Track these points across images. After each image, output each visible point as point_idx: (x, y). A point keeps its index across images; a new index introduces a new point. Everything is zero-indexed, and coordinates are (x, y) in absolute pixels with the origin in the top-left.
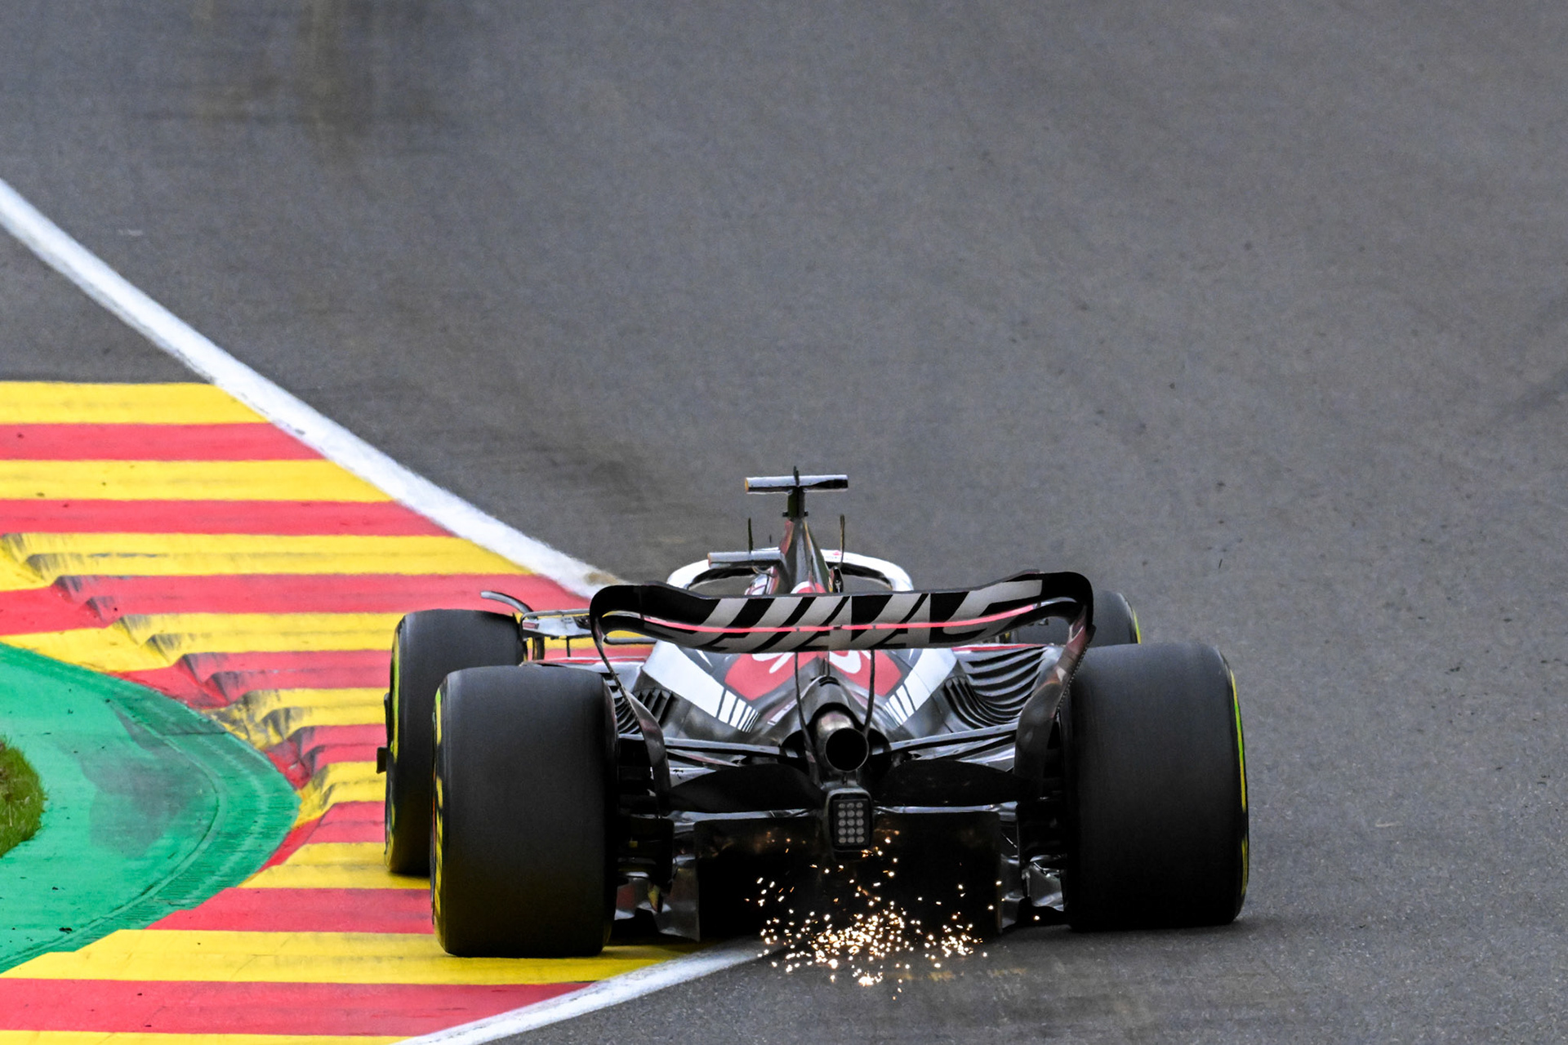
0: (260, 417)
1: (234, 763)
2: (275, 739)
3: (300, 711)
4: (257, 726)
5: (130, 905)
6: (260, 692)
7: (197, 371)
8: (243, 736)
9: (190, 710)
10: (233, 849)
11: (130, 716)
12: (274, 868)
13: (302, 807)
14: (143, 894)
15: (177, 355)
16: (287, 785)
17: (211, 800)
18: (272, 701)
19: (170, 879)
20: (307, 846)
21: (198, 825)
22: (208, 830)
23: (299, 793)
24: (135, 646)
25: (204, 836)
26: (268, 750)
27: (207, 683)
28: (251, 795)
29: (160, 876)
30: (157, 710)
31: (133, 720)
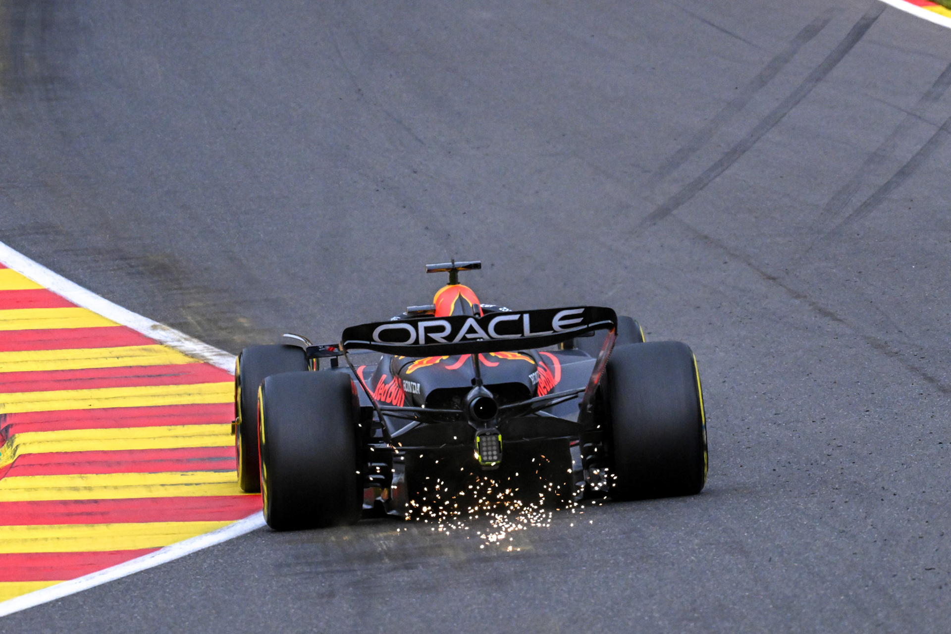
13: (2, 457)
20: (6, 478)
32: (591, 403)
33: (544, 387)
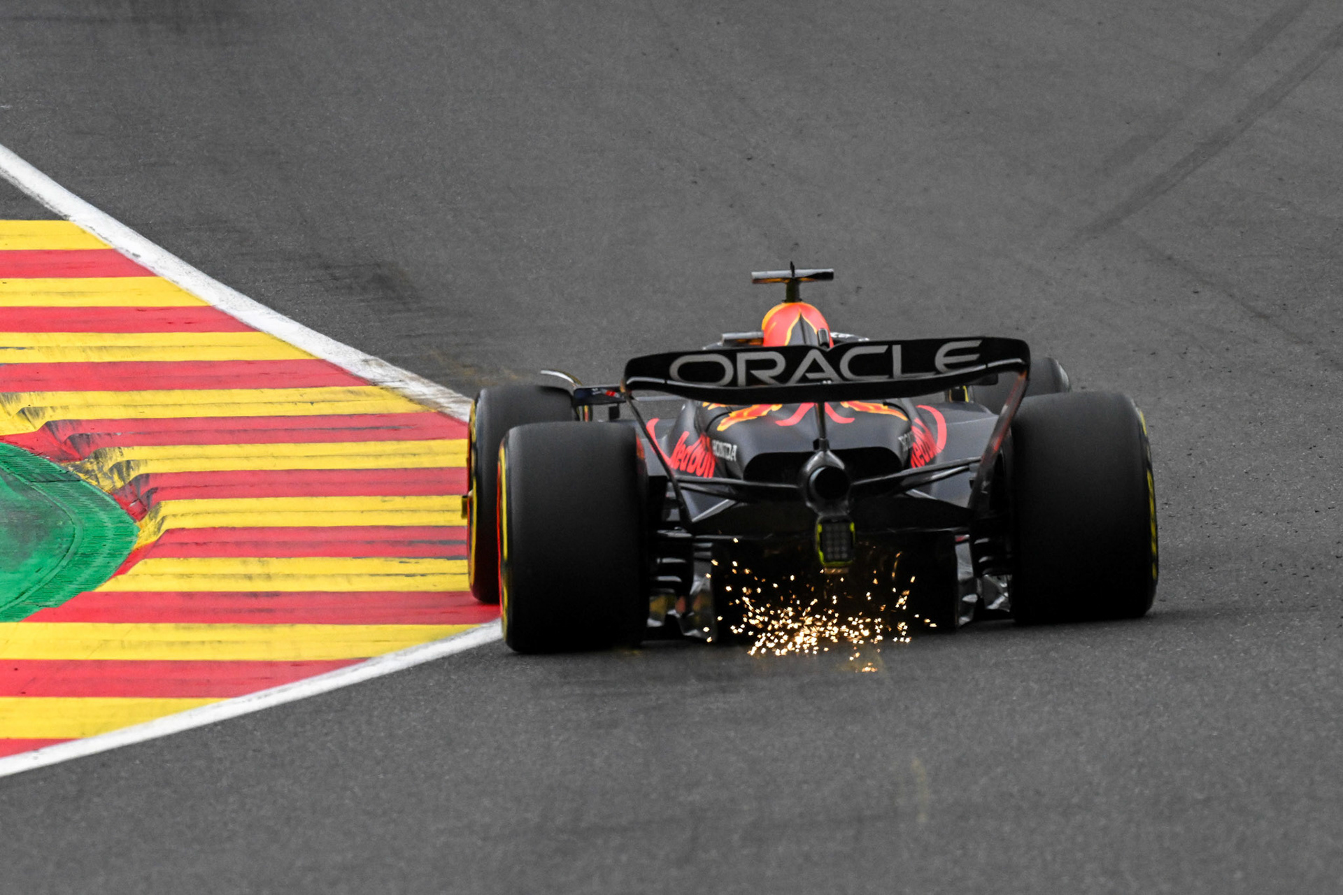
0: (105, 245)
1: (87, 502)
2: (119, 484)
3: (138, 463)
4: (105, 474)
5: (8, 606)
6: (107, 449)
7: (55, 211)
8: (94, 483)
9: (51, 464)
10: (87, 564)
11: (5, 469)
12: (119, 577)
13: (140, 533)
14: (17, 598)
15: (38, 199)
16: (128, 519)
17: (68, 530)
18: (116, 456)
19: (37, 587)
20: (146, 560)
21: (60, 547)
22: (68, 552)
23: (138, 524)
24: (9, 417)
25: (64, 556)
26: (114, 493)
27: (65, 443)
28: (102, 526)
29: (31, 585)
30: (25, 463)
31: (8, 471)
32: (988, 479)
33: (921, 456)
